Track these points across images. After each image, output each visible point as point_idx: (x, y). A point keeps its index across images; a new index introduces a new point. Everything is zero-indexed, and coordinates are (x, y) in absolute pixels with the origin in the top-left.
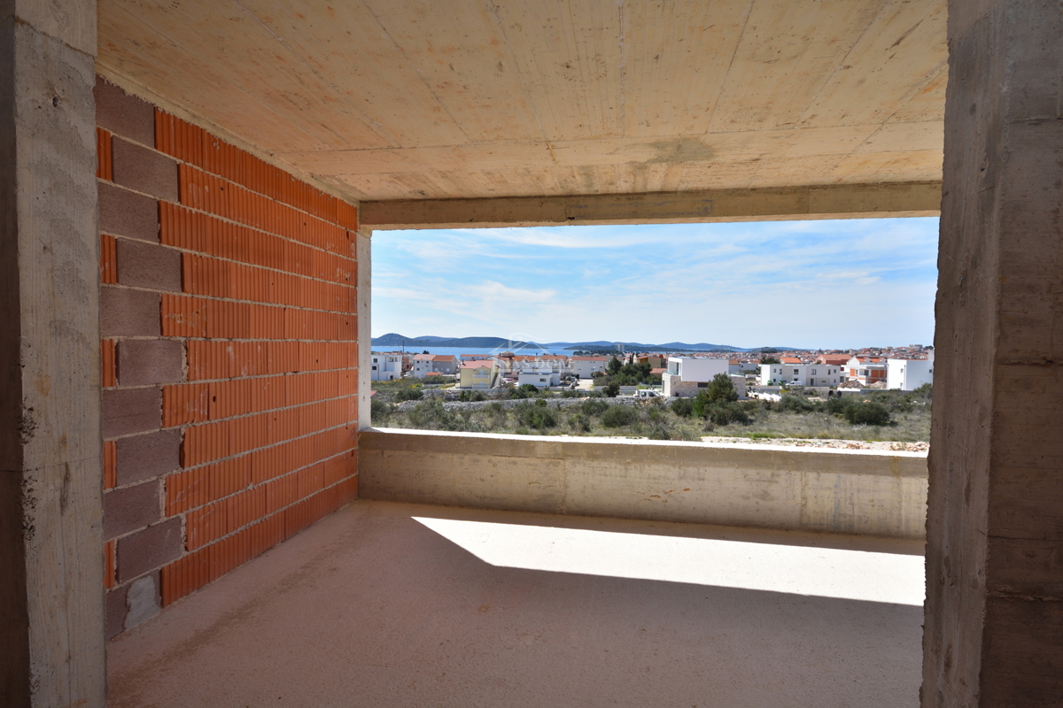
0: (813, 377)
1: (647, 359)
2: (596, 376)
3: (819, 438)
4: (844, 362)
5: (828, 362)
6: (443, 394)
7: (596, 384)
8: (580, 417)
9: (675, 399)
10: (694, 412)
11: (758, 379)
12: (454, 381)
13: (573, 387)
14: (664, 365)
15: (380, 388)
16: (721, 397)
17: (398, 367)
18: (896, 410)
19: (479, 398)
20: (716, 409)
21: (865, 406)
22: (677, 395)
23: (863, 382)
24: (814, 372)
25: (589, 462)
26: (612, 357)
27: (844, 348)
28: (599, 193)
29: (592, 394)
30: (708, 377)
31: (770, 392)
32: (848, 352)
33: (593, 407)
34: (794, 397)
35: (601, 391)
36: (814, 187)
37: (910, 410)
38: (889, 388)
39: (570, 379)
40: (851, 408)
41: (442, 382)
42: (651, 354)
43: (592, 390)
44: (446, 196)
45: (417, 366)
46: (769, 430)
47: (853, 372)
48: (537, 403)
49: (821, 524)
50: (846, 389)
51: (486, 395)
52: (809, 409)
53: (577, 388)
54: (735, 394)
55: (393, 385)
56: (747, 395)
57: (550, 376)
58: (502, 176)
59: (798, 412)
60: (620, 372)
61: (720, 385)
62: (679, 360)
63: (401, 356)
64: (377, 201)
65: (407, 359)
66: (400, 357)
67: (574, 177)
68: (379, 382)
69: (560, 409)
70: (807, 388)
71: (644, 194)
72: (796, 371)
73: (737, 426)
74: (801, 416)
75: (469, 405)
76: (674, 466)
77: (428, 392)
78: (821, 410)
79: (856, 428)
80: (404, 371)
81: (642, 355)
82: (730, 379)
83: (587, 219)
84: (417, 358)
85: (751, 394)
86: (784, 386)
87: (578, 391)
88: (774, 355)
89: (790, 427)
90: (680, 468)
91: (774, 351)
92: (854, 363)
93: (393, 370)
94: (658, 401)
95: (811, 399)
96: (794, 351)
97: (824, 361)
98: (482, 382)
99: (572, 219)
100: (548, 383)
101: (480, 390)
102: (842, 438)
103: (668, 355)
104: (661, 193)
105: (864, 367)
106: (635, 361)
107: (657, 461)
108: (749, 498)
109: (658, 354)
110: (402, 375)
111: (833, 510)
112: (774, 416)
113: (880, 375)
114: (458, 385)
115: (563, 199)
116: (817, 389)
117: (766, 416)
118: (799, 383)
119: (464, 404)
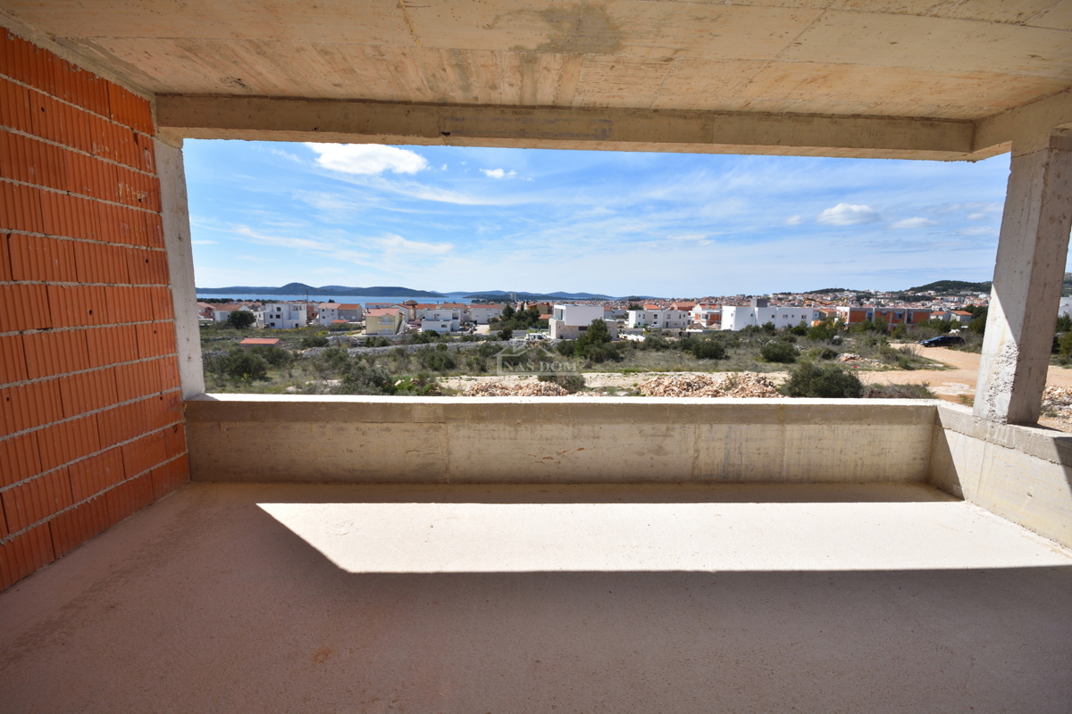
0: (668, 320)
1: (536, 306)
2: (492, 322)
3: (674, 371)
4: (691, 308)
5: (679, 308)
6: (348, 340)
7: (492, 329)
8: (477, 359)
9: (560, 341)
10: (576, 352)
11: (626, 322)
12: (360, 328)
13: (472, 332)
14: (550, 311)
15: (285, 336)
16: (598, 339)
17: (303, 315)
18: (729, 347)
19: (384, 344)
20: (594, 349)
21: (708, 344)
22: (561, 337)
23: (704, 325)
24: (669, 317)
25: (474, 425)
26: (505, 305)
27: (690, 297)
28: (479, 102)
29: (488, 338)
30: (588, 322)
31: (636, 333)
32: (693, 300)
33: (488, 350)
34: (654, 338)
35: (496, 335)
36: (719, 113)
37: (738, 346)
38: (722, 329)
39: (468, 325)
40: (698, 345)
41: (348, 329)
42: (539, 302)
43: (488, 334)
44: (277, 93)
45: (323, 314)
46: (637, 366)
47: (697, 316)
48: (438, 347)
49: (711, 475)
50: (692, 330)
51: (390, 340)
52: (665, 347)
53: (475, 332)
54: (609, 335)
55: (298, 333)
56: (618, 337)
57: (451, 322)
58: (344, 59)
59: (658, 350)
60: (513, 318)
61: (597, 329)
62: (563, 307)
63: (306, 305)
64: (180, 95)
65: (312, 308)
66: (304, 306)
67: (444, 70)
68: (284, 330)
69: (459, 352)
70: (664, 330)
71: (534, 107)
72: (656, 316)
73: (610, 363)
74: (661, 353)
75: (374, 350)
76: (568, 425)
77: (334, 339)
78: (675, 348)
79: (701, 362)
80: (309, 319)
81: (532, 303)
82: (605, 323)
83: (465, 136)
84: (322, 306)
85: (621, 336)
86: (646, 329)
87: (476, 335)
88: (638, 303)
89: (652, 363)
90: (574, 427)
91: (638, 299)
92: (698, 309)
93: (298, 318)
94: (545, 344)
95: (667, 339)
96: (654, 299)
97: (676, 308)
98: (387, 329)
99: (447, 134)
100: (448, 329)
101: (384, 336)
102: (691, 370)
103: (553, 302)
104: (553, 107)
105: (705, 312)
106: (526, 308)
107: (549, 420)
108: (644, 454)
109: (545, 302)
110: (307, 323)
111: (723, 461)
112: (639, 354)
113: (716, 319)
114: (364, 331)
115: (435, 108)
116: (671, 330)
117: (633, 354)
118: (658, 325)
119: (369, 350)
